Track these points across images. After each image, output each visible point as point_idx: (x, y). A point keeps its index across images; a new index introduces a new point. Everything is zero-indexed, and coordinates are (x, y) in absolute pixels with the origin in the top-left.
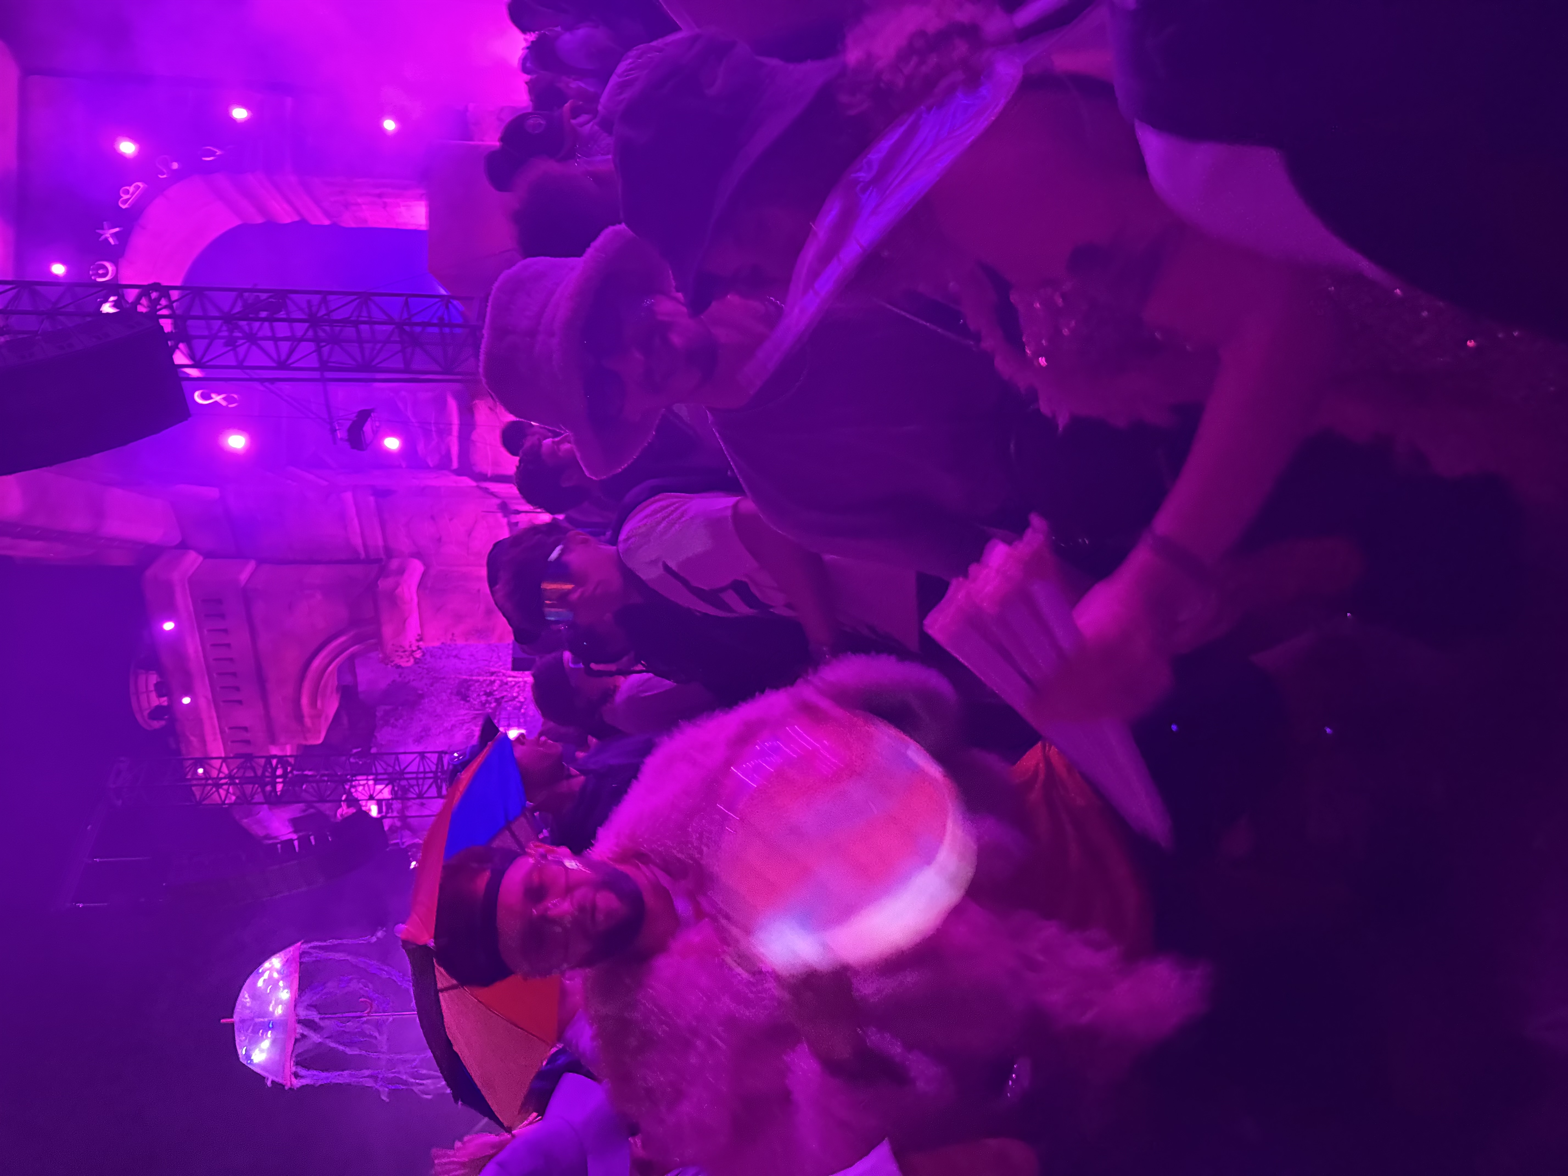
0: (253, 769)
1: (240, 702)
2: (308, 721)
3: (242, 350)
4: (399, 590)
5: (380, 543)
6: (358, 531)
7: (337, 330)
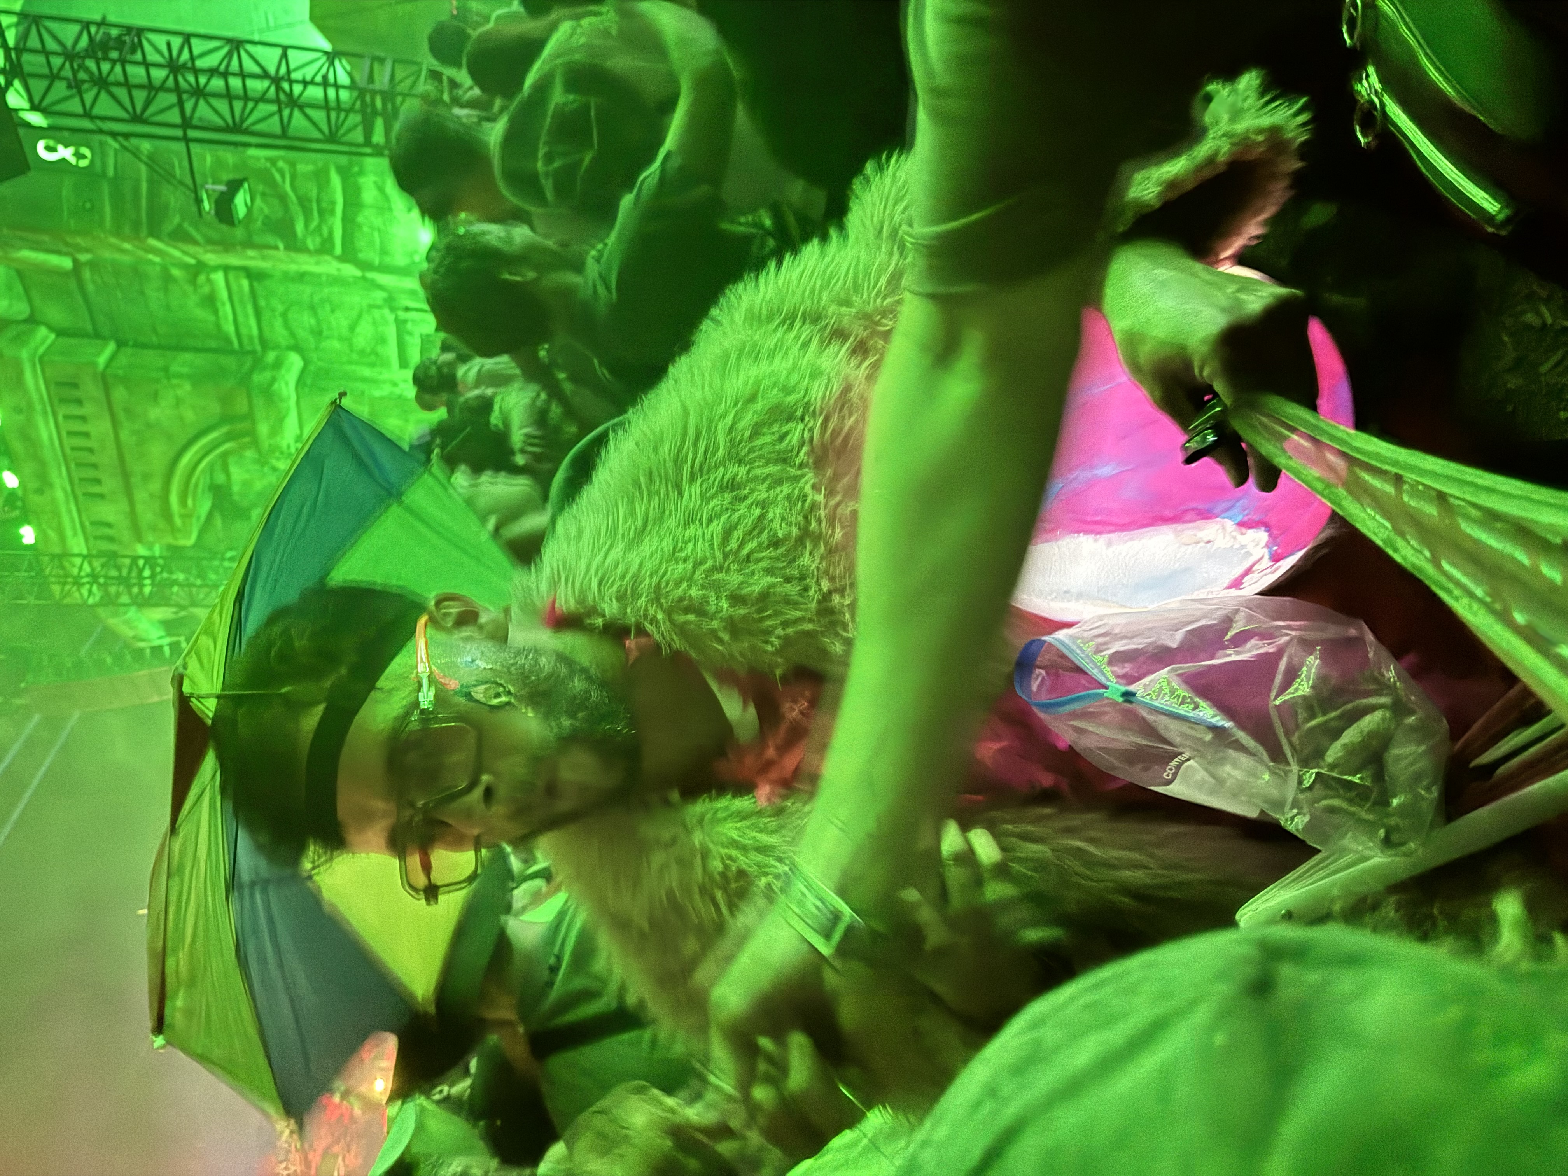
0: (119, 568)
1: (101, 496)
2: (178, 521)
3: (89, 97)
4: (276, 386)
5: (255, 332)
6: (230, 317)
7: (202, 80)
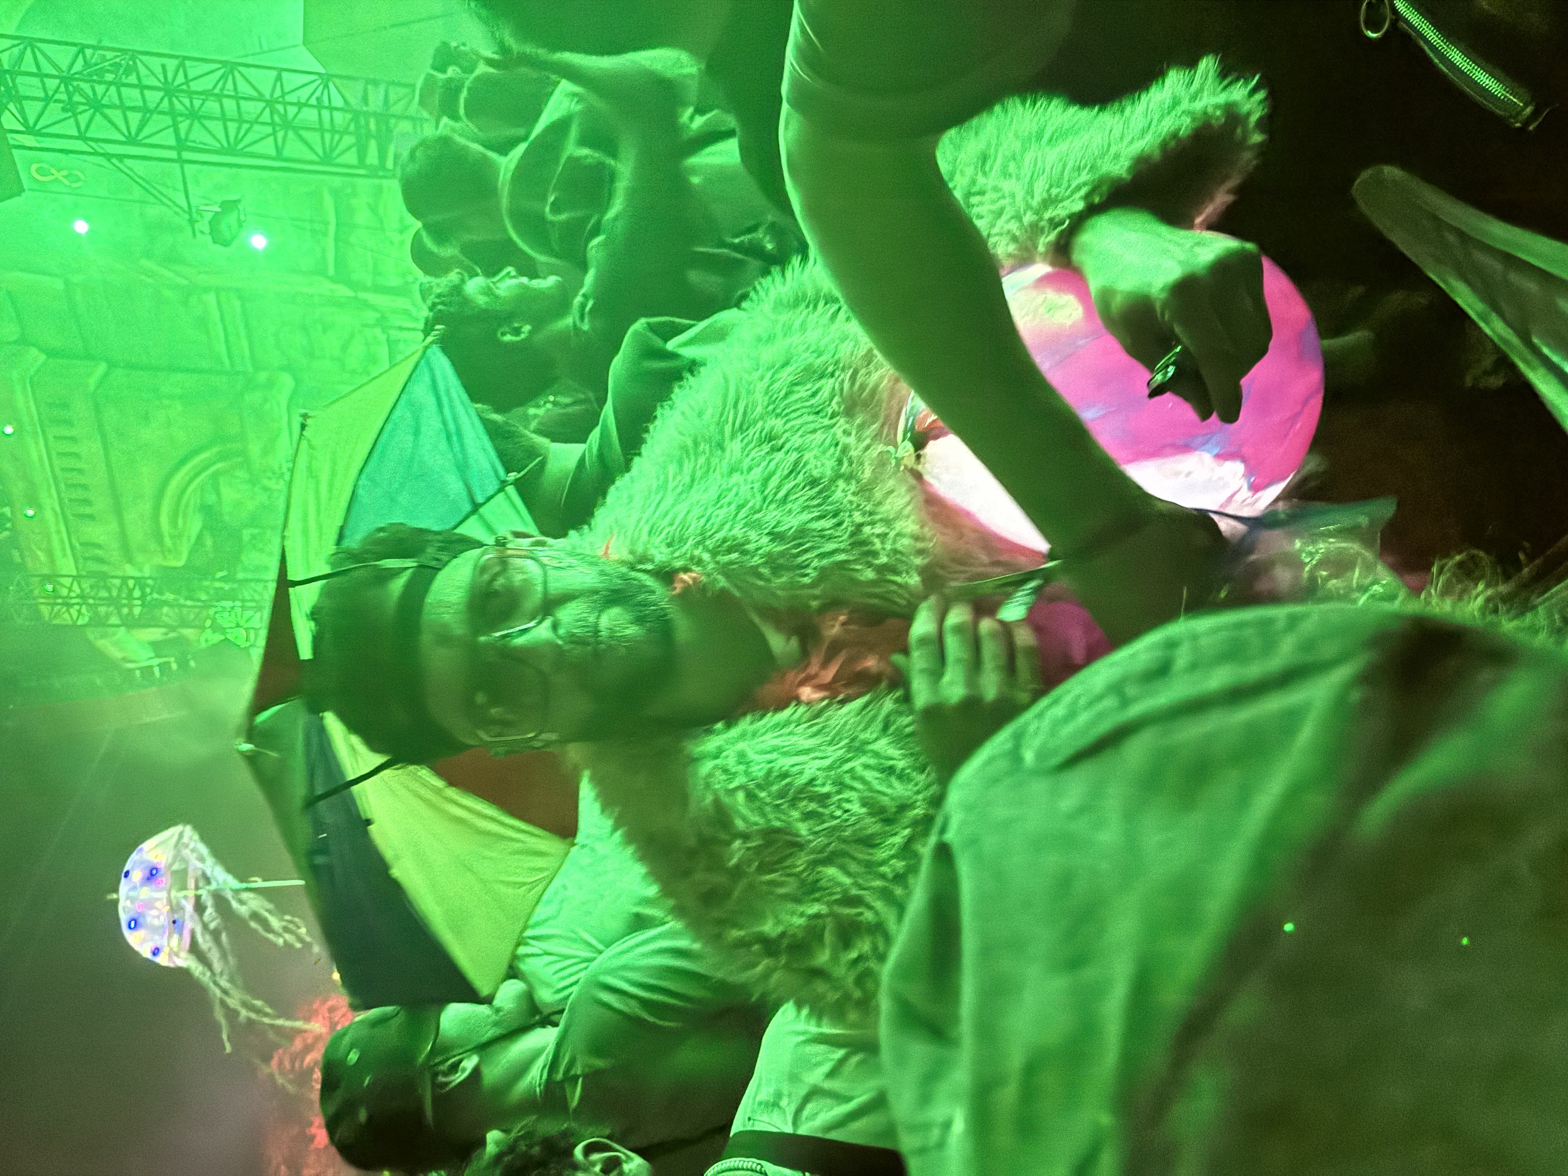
0: (109, 590)
1: (91, 517)
2: (168, 542)
3: (83, 119)
4: (268, 406)
5: (247, 352)
6: (222, 338)
7: (197, 103)
